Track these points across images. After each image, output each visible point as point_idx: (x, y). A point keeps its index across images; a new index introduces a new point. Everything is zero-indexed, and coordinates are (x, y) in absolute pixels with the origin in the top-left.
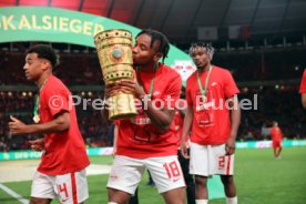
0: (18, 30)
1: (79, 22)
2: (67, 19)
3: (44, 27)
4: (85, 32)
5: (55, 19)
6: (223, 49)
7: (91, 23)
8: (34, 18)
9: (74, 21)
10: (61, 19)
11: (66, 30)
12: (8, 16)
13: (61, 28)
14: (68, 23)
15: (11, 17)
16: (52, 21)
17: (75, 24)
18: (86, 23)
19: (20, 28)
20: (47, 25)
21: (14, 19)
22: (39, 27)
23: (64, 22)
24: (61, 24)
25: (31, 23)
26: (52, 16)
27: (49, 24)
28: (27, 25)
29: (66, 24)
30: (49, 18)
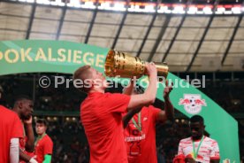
0: (34, 62)
1: (92, 55)
2: (80, 52)
3: (59, 59)
4: (97, 65)
5: (70, 51)
6: (228, 80)
7: (103, 56)
8: (50, 50)
9: (88, 54)
10: (75, 52)
11: (79, 62)
12: (26, 49)
13: (74, 61)
14: (82, 55)
15: (29, 49)
16: (66, 54)
17: (88, 57)
19: (36, 59)
20: (61, 58)
21: (31, 51)
22: (55, 60)
23: (78, 54)
24: (75, 56)
25: (47, 55)
26: (67, 49)
27: (64, 56)
28: (44, 57)
29: (80, 57)
30: (64, 51)
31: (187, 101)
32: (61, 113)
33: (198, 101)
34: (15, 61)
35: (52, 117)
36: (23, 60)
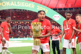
0: (11, 6)
1: (28, 3)
2: (24, 3)
4: (29, 7)
5: (21, 3)
7: (31, 4)
8: (15, 2)
9: (26, 3)
11: (24, 6)
13: (22, 5)
14: (25, 4)
15: (9, 2)
16: (20, 3)
17: (27, 4)
18: (29, 4)
19: (11, 5)
22: (16, 5)
23: (23, 3)
26: (20, 2)
27: (19, 4)
28: (13, 4)
29: (24, 4)
30: (19, 2)
31: (55, 17)
32: (19, 21)
33: (58, 17)
34: (5, 5)
35: (16, 22)
36: (7, 5)
